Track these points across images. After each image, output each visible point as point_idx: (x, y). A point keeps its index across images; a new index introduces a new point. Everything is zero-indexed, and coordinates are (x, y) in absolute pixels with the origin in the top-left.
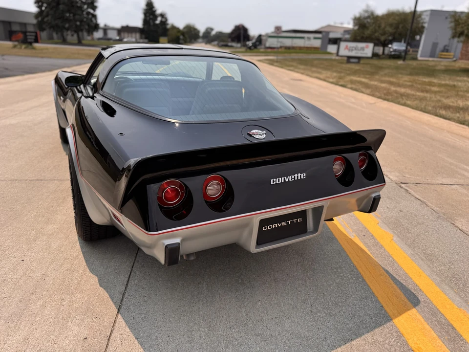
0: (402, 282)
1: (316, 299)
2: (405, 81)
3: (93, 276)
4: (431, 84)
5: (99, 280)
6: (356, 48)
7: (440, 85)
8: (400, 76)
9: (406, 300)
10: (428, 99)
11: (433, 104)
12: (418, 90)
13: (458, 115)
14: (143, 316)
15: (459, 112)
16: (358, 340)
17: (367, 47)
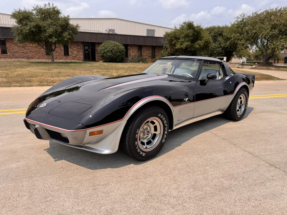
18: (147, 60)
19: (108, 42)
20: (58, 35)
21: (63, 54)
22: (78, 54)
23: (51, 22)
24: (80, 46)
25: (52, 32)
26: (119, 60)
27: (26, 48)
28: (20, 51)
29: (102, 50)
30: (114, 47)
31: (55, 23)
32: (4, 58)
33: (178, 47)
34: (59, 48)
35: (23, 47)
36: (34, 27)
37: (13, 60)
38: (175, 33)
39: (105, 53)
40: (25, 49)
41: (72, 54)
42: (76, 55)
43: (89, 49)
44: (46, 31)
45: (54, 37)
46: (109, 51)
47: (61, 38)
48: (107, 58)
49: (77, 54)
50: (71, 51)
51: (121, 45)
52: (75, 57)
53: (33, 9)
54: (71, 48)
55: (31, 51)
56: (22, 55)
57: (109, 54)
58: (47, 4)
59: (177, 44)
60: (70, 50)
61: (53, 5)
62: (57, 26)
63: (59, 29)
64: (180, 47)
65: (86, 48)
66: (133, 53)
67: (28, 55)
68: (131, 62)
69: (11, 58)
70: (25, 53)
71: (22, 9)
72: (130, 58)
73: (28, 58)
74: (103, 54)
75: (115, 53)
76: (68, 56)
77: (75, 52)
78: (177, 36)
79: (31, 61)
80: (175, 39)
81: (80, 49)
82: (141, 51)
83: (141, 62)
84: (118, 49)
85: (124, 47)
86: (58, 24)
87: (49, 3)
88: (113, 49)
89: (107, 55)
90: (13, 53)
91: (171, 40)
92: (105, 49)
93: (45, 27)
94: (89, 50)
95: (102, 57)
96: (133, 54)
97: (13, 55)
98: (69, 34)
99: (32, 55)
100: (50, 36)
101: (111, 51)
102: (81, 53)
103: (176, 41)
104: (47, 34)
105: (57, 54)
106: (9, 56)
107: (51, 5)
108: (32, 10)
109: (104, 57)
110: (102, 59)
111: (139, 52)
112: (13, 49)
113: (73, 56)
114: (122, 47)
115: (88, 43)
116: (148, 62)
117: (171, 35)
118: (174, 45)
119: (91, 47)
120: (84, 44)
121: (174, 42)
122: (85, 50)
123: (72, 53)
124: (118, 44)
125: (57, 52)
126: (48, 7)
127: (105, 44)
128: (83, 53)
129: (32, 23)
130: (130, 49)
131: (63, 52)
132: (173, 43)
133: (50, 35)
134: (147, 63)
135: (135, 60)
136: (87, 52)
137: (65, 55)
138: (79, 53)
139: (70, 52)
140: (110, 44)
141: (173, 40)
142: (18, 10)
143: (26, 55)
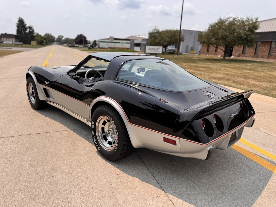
0: (263, 157)
1: (240, 170)
2: (186, 66)
3: (134, 178)
4: (198, 67)
5: (140, 179)
6: (154, 49)
7: (203, 67)
8: (181, 63)
9: (271, 164)
10: (203, 74)
11: (207, 77)
12: (195, 70)
13: (221, 81)
14: (178, 191)
15: (221, 80)
16: (269, 182)
17: (159, 48)
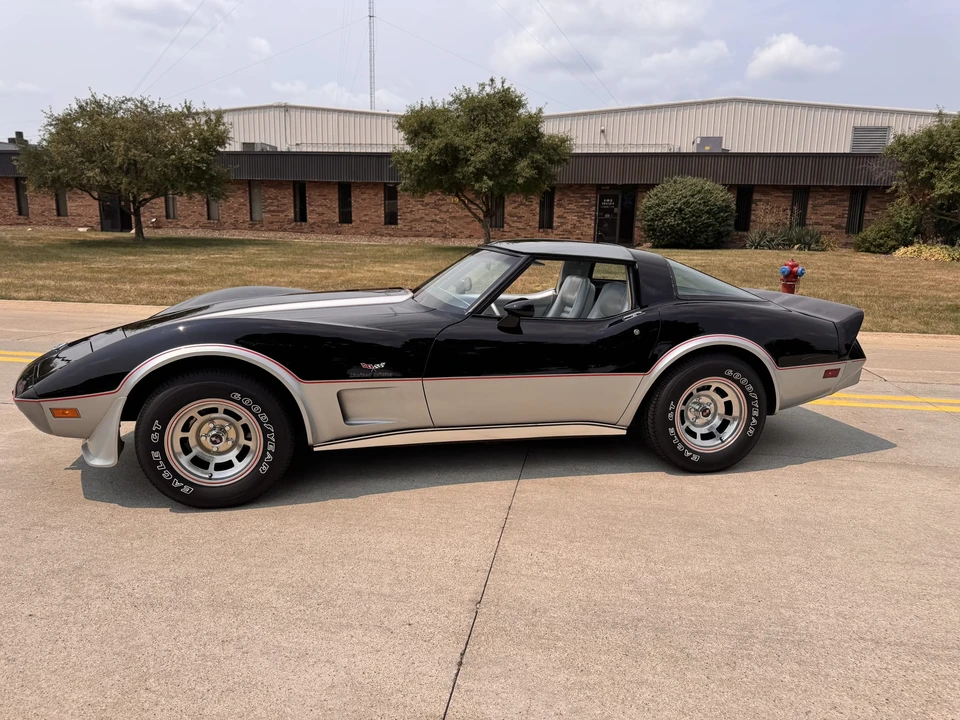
18: (824, 238)
19: (675, 182)
20: (500, 169)
21: (537, 225)
22: (579, 221)
23: (486, 134)
24: (587, 198)
25: (483, 161)
26: (707, 240)
27: (444, 208)
28: (427, 218)
29: (650, 208)
30: (692, 196)
31: (494, 137)
32: (391, 235)
33: (942, 191)
34: (526, 206)
35: (436, 206)
36: (440, 152)
37: (406, 241)
38: (929, 134)
39: (657, 217)
40: (440, 211)
41: (562, 224)
42: (575, 226)
43: (616, 206)
44: (469, 160)
45: (485, 178)
46: (672, 210)
47: (508, 179)
48: (663, 234)
49: (578, 224)
50: (560, 214)
51: (721, 187)
52: (570, 232)
53: (451, 99)
54: (560, 205)
55: (454, 217)
56: (431, 227)
57: (671, 221)
58: (488, 82)
59: (941, 180)
60: (557, 211)
61: (503, 83)
62: (500, 144)
63: (505, 153)
64: (950, 191)
65: (608, 202)
66: (767, 214)
67: (446, 228)
68: (756, 248)
69: (406, 236)
70: (438, 222)
71: (427, 103)
72: (754, 234)
73: (445, 237)
74: (652, 219)
75: (693, 215)
76: (550, 230)
77: (572, 218)
78: (939, 146)
79: (451, 244)
80: (931, 161)
81: (588, 207)
82: (804, 208)
83: (796, 247)
84: (706, 203)
85: (731, 197)
86: (505, 137)
87: (492, 80)
88: (687, 204)
89: (665, 223)
90: (411, 221)
91: (914, 165)
92: (658, 205)
93: (468, 148)
94: (616, 210)
95: (649, 230)
96: (770, 219)
97: (411, 229)
98: (535, 166)
99: (456, 228)
100: (479, 175)
101: (680, 210)
102: (588, 221)
103: (936, 168)
104: (471, 169)
105: (520, 225)
106: (401, 230)
107: (498, 85)
108: (450, 103)
109: (654, 230)
110: (648, 236)
111: (792, 210)
112: (411, 211)
113: (565, 231)
114: (722, 196)
115: (614, 187)
116: (829, 245)
117: (914, 146)
118: (928, 183)
119: (623, 200)
120: (602, 190)
121: (925, 170)
122: (602, 210)
123: (562, 220)
124: (709, 185)
125: (521, 217)
126: (488, 89)
127: (663, 188)
128: (595, 219)
129: (436, 142)
130: (760, 200)
131: (537, 217)
132: (922, 174)
133: (477, 169)
134: (823, 250)
135: (772, 240)
136: (607, 216)
137: (541, 226)
138: (583, 220)
139: (555, 219)
140: (678, 186)
141: (923, 165)
142: (418, 108)
143: (440, 229)
